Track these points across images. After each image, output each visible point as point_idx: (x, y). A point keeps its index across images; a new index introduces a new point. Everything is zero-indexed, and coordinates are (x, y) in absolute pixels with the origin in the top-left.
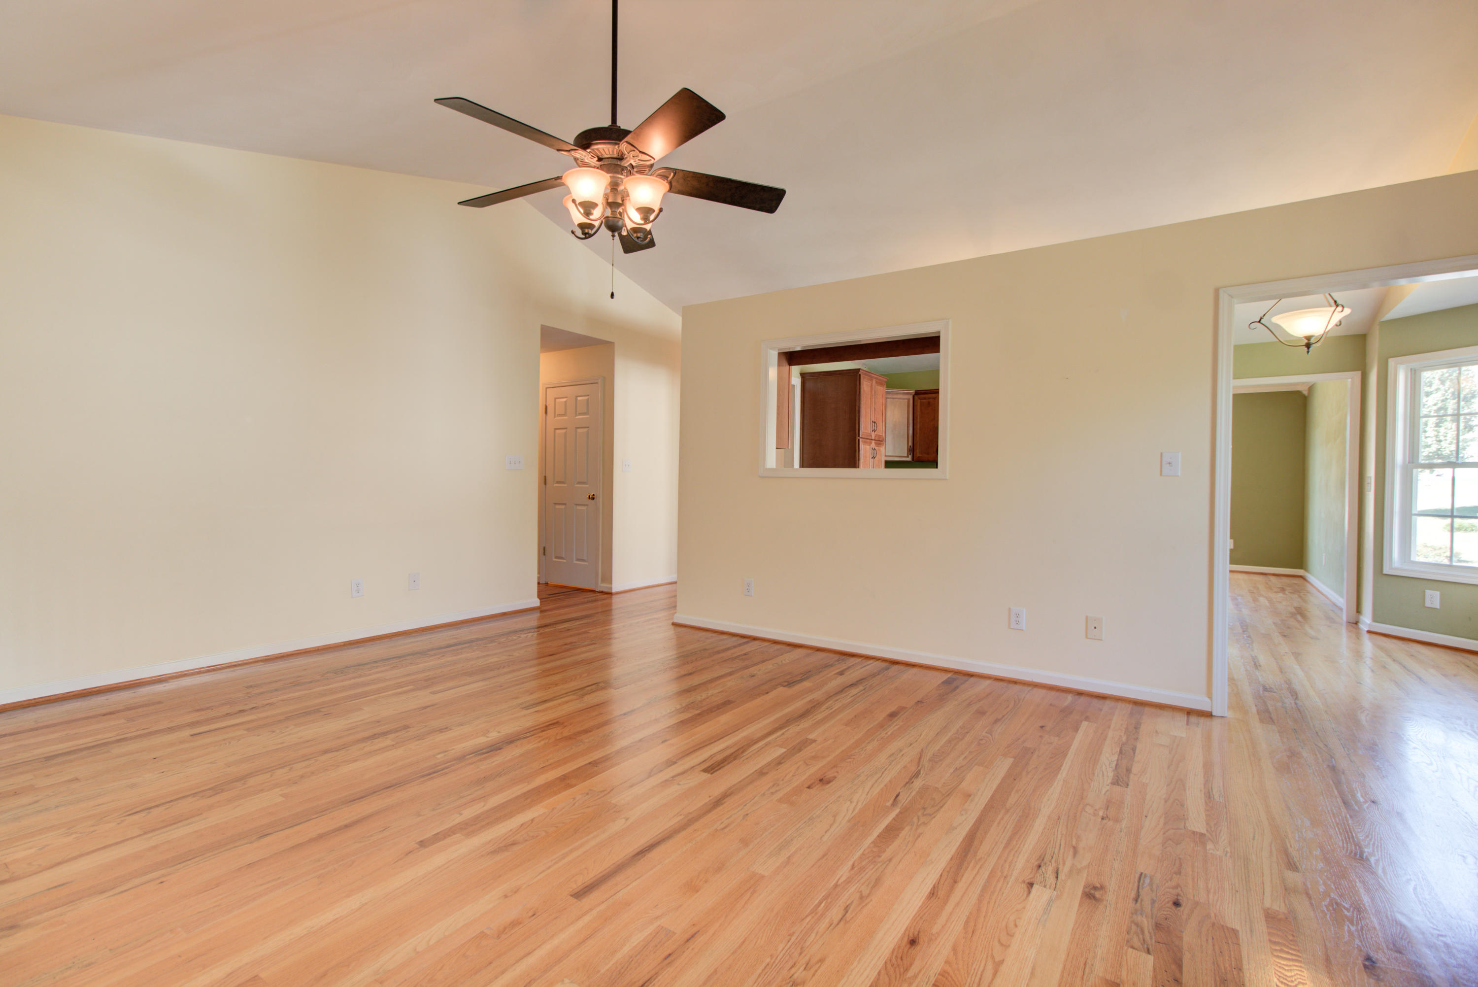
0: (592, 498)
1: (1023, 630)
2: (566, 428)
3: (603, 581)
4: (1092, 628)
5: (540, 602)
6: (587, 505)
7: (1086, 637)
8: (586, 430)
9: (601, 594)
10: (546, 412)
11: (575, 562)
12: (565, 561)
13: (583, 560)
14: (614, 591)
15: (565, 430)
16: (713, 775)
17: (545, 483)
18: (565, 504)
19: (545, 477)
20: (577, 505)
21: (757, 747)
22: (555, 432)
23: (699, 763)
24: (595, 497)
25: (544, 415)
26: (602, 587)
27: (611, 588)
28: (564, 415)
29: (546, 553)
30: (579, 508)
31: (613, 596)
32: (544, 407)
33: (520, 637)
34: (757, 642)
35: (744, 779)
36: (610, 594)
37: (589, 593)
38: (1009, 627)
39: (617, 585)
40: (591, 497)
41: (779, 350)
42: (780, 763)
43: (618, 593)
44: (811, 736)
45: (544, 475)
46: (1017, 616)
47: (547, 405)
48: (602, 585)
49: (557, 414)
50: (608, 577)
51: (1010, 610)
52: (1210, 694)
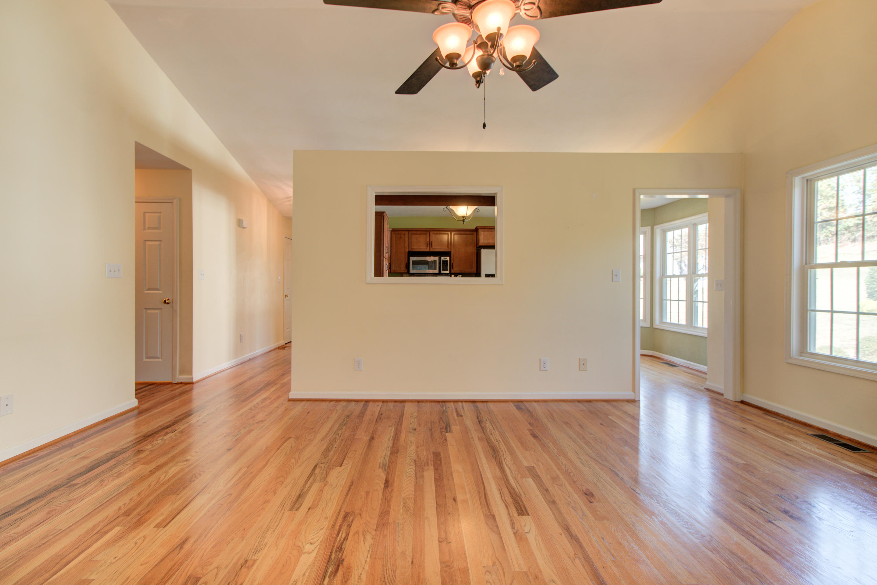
0: (167, 302)
1: (547, 370)
3: (181, 373)
4: (582, 364)
5: (140, 401)
6: (161, 309)
7: (580, 370)
8: (157, 243)
9: (185, 385)
11: (145, 360)
13: (157, 358)
14: (194, 380)
20: (146, 309)
23: (506, 510)
24: (170, 300)
26: (186, 378)
27: (192, 378)
31: (194, 385)
36: (192, 383)
38: (540, 370)
39: (196, 376)
40: (165, 301)
41: (376, 193)
43: (197, 382)
46: (544, 362)
48: (180, 377)
50: (188, 368)
51: (540, 359)
52: (634, 391)
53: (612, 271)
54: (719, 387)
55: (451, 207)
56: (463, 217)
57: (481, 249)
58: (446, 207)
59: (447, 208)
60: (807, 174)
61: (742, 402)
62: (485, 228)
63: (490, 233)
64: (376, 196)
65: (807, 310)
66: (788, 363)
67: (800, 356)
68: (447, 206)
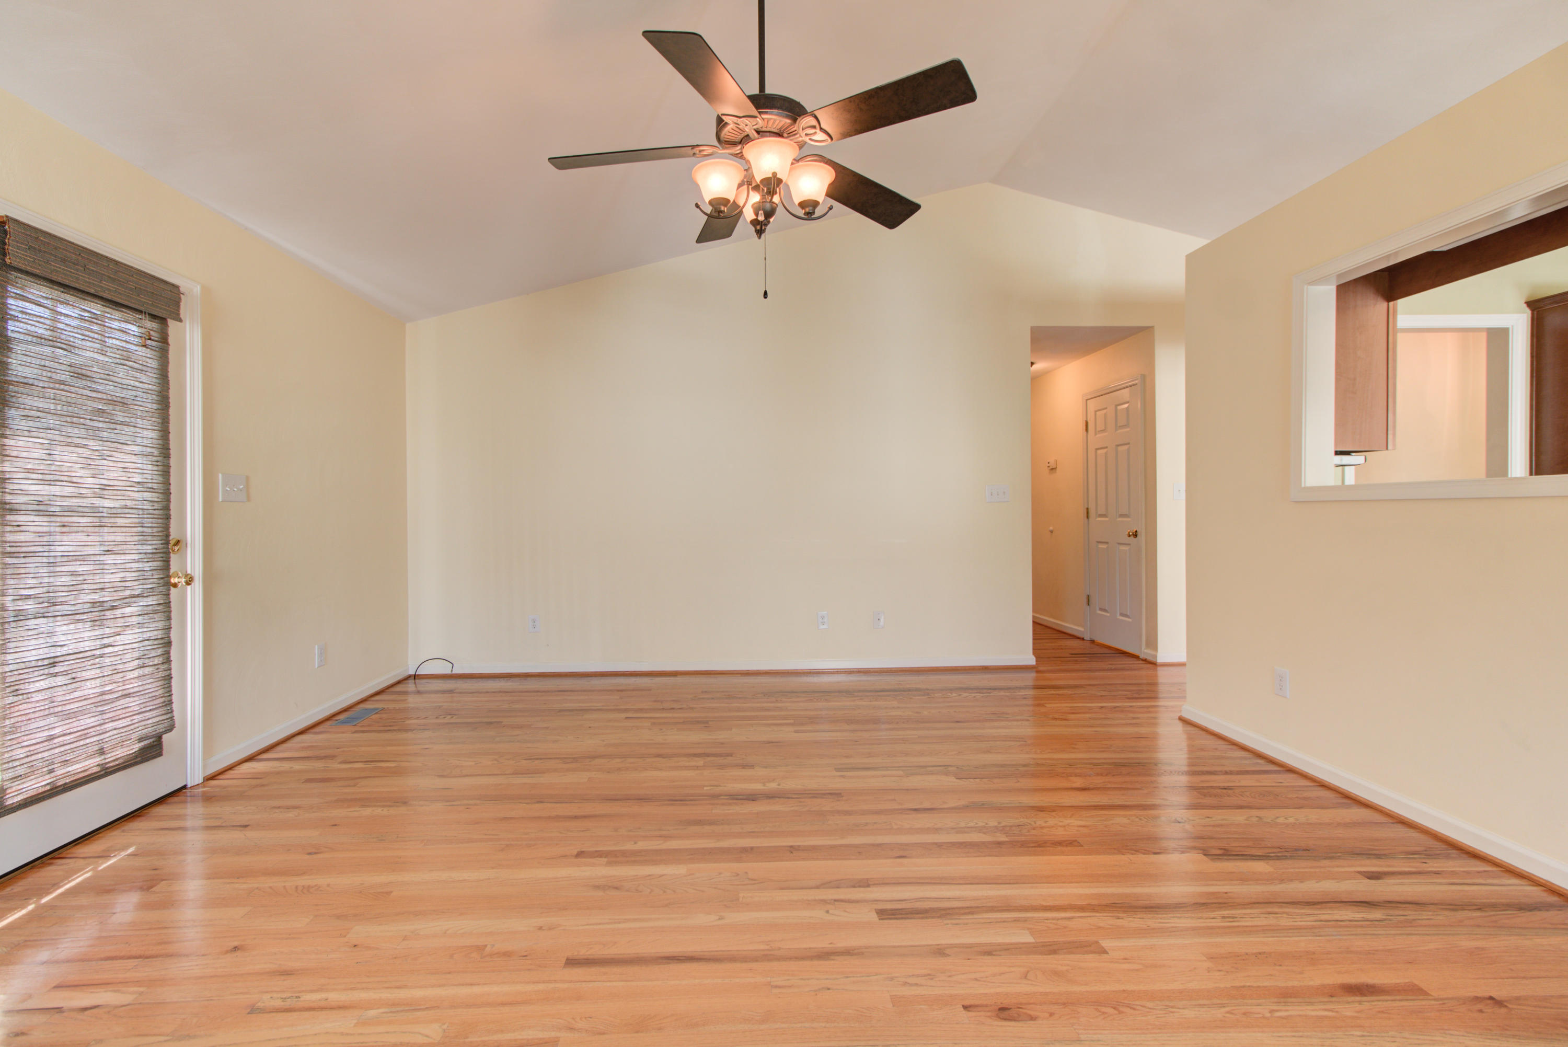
0: (1135, 535)
2: (1106, 448)
3: (1147, 645)
5: (1037, 661)
6: (1130, 544)
8: (1126, 447)
9: (1144, 662)
10: (1087, 430)
11: (1118, 617)
12: (1108, 615)
13: (1127, 616)
14: (1160, 660)
15: (1105, 450)
16: (881, 921)
17: (1088, 517)
18: (1107, 543)
19: (1087, 509)
20: (1119, 544)
21: (994, 917)
22: (1096, 452)
24: (1138, 533)
25: (1085, 432)
26: (1145, 652)
27: (1156, 657)
28: (1104, 431)
29: (1090, 603)
30: (1122, 548)
31: (1159, 668)
32: (1085, 422)
33: (960, 695)
34: (1291, 776)
35: (905, 947)
36: (1153, 664)
37: (1133, 659)
39: (1163, 654)
40: (1131, 534)
42: (989, 953)
43: (1163, 665)
44: (1106, 943)
45: (1086, 507)
47: (1088, 421)
48: (1146, 651)
49: (1098, 429)
50: (1152, 641)
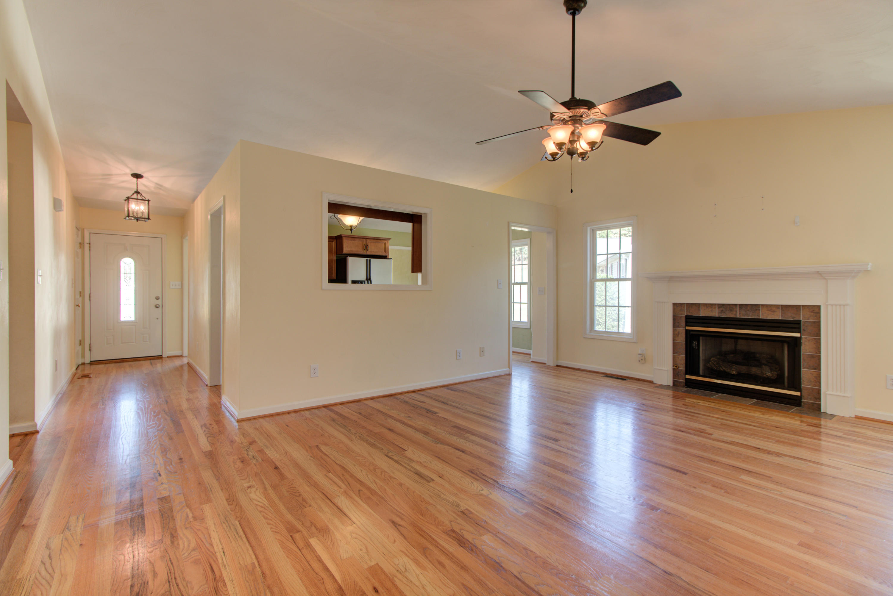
1: (461, 359)
4: (482, 352)
7: (480, 356)
27: (36, 425)
38: (457, 359)
39: (38, 421)
41: (329, 200)
43: (40, 430)
46: (459, 353)
50: (24, 412)
51: (457, 351)
52: (509, 367)
53: (498, 281)
54: (544, 359)
55: (340, 216)
56: (351, 226)
57: (348, 256)
58: (333, 214)
59: (334, 216)
60: (593, 227)
61: (557, 366)
62: (349, 237)
63: (353, 241)
64: (329, 203)
65: (593, 306)
66: (585, 338)
67: (590, 333)
68: (335, 213)
